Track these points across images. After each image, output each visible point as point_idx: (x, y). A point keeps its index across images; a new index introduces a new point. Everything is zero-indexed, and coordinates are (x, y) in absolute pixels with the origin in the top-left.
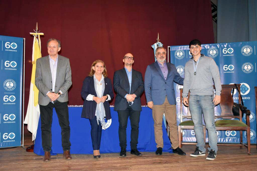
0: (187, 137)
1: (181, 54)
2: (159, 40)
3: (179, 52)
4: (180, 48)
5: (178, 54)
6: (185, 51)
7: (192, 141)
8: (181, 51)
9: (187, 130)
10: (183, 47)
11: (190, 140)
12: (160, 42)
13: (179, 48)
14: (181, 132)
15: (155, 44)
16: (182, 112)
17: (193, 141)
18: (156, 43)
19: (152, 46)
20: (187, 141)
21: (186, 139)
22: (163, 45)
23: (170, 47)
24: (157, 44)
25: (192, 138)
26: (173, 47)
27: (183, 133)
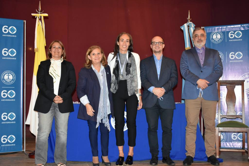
0: (226, 141)
1: (219, 36)
2: (190, 19)
3: (216, 34)
4: (218, 29)
5: (214, 37)
6: (224, 33)
7: (232, 147)
8: (218, 33)
9: (227, 133)
10: (221, 27)
11: (230, 146)
12: (191, 22)
13: (216, 29)
14: (219, 135)
15: (186, 25)
16: (219, 110)
17: (234, 148)
18: (186, 23)
19: (181, 27)
20: (226, 147)
21: (225, 144)
22: (195, 26)
23: (204, 27)
24: (188, 24)
25: (232, 143)
26: (209, 28)
27: (222, 137)
